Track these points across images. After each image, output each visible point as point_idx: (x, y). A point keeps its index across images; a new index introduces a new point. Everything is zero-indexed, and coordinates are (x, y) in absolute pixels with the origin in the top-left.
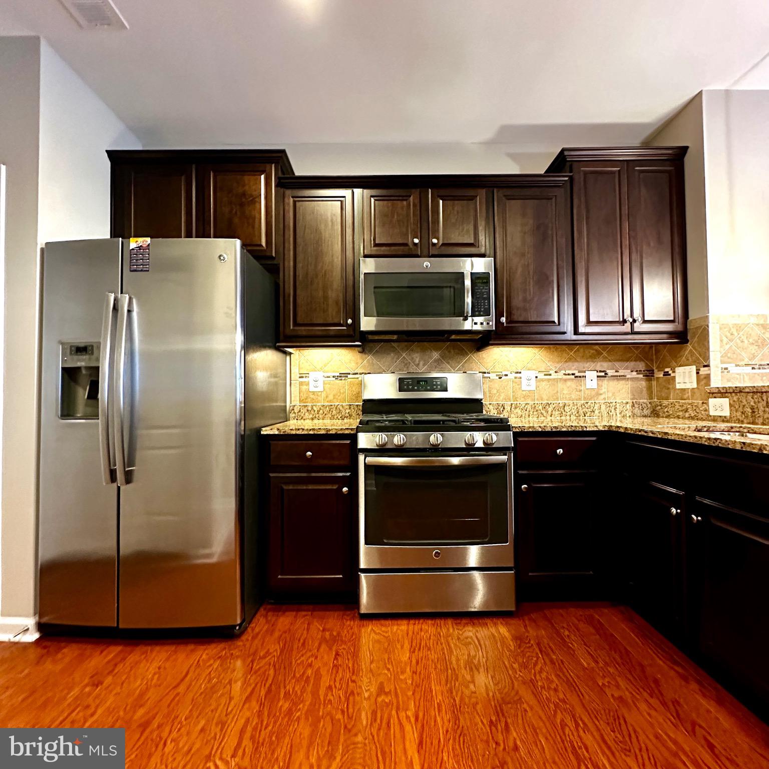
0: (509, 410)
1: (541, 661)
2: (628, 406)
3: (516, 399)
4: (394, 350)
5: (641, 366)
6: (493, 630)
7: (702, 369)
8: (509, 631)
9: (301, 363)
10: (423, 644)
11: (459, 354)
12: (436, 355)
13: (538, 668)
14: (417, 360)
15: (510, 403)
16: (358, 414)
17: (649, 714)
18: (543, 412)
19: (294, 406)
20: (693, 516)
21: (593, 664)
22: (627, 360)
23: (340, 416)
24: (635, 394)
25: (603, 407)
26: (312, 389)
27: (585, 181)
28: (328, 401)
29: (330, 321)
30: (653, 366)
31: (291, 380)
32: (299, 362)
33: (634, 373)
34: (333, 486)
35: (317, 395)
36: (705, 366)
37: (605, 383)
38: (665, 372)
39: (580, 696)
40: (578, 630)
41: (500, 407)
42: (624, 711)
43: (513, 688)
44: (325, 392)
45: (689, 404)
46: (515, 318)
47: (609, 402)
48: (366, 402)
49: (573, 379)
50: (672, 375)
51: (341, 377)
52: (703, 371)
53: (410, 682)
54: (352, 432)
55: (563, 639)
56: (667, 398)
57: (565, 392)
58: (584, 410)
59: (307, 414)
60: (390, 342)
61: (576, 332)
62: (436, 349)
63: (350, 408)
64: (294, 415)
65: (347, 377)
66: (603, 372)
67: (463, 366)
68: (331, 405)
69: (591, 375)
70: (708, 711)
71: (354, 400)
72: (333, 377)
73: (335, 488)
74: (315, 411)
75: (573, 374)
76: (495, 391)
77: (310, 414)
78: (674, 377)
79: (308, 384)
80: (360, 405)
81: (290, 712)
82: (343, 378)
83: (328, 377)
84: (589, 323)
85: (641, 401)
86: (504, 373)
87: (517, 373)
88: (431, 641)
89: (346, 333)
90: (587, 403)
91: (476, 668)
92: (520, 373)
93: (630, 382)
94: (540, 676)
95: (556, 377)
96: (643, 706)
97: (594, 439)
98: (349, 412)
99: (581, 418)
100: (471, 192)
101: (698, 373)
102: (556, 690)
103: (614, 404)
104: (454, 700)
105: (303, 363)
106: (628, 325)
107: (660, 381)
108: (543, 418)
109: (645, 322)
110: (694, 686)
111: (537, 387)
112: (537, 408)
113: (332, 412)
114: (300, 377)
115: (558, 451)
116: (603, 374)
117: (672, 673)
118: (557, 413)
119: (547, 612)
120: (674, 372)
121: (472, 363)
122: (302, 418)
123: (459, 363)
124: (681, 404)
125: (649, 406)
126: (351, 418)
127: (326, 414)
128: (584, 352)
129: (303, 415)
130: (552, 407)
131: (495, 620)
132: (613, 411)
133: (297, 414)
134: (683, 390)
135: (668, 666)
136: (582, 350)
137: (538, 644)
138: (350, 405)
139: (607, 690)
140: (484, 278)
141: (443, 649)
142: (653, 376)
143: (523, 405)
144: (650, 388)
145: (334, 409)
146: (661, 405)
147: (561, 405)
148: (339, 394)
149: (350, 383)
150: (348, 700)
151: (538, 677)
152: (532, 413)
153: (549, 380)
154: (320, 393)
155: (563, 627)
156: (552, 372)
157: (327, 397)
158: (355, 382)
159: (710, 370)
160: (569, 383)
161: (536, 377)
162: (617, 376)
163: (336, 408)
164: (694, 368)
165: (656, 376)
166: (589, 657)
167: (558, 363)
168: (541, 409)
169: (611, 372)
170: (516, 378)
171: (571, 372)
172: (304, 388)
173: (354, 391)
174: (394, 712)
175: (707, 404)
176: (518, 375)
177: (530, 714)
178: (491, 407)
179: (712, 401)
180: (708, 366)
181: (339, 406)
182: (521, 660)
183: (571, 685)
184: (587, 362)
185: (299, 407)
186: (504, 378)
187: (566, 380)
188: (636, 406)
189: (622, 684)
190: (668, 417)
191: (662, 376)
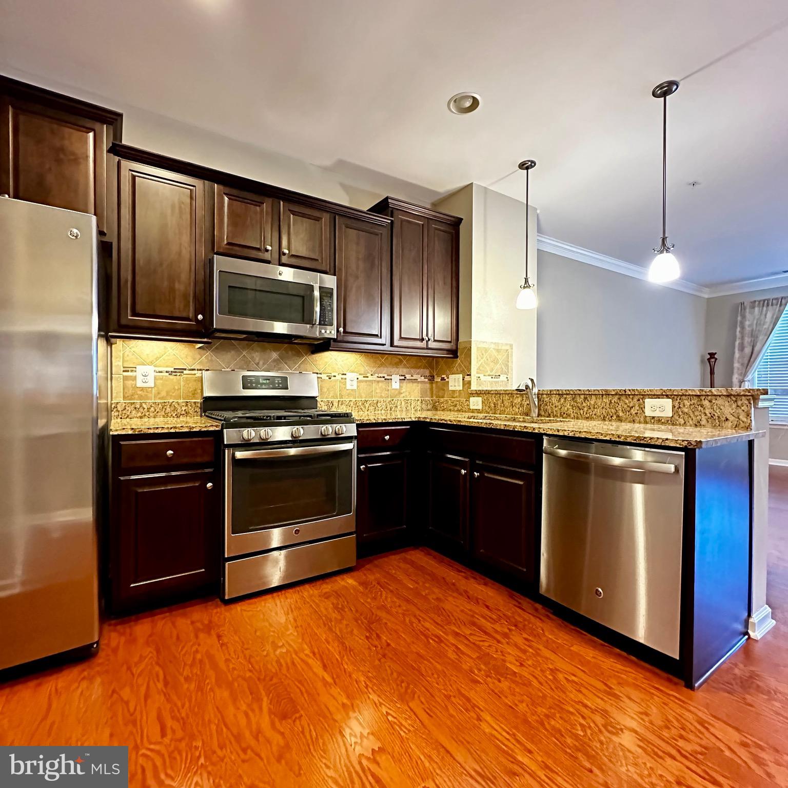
0: (337, 406)
1: (384, 592)
2: (419, 402)
3: (341, 396)
4: (234, 348)
5: (427, 373)
6: (343, 583)
7: (466, 377)
8: (355, 581)
9: (126, 355)
10: (293, 606)
11: (295, 355)
12: (275, 355)
13: (384, 597)
14: (257, 359)
15: (337, 400)
16: (196, 411)
17: (455, 602)
18: (362, 407)
19: (117, 403)
20: (475, 473)
21: (416, 585)
22: (419, 368)
23: (175, 413)
24: (423, 393)
25: (403, 403)
26: (139, 384)
27: (401, 227)
28: (159, 398)
29: (177, 314)
30: (434, 372)
31: (111, 374)
32: (123, 354)
33: (423, 378)
34: (195, 483)
35: (147, 392)
36: (468, 375)
37: (405, 384)
38: (442, 378)
39: (415, 605)
40: (400, 568)
41: (329, 404)
42: (441, 605)
43: (373, 614)
44: (155, 388)
45: (457, 401)
46: (349, 329)
47: (407, 399)
48: (207, 400)
49: (382, 381)
50: (447, 380)
51: (175, 372)
52: (467, 378)
53: (296, 634)
54: (217, 429)
55: (393, 576)
56: (443, 397)
57: (378, 391)
58: (391, 406)
59: (134, 412)
60: (230, 340)
61: (392, 345)
62: (275, 350)
63: (187, 405)
64: (116, 414)
65: (183, 372)
66: (403, 376)
67: (299, 367)
68: (165, 402)
69: (396, 378)
70: (482, 591)
71: (190, 397)
72: (167, 372)
73: (197, 485)
74: (144, 409)
75: (384, 377)
76: (326, 390)
77: (138, 412)
78: (448, 382)
79: (135, 378)
80: (198, 403)
81: (200, 689)
82: (178, 374)
83: (160, 372)
84: (401, 338)
85: (427, 399)
86: (333, 374)
87: (343, 374)
88: (298, 602)
89: (195, 328)
90: (393, 400)
91: (342, 610)
92: (346, 374)
93: (420, 385)
94: (387, 601)
95: (372, 379)
96: (450, 599)
97: (408, 427)
98: (185, 410)
99: (389, 412)
100: (316, 214)
101: (463, 379)
102: (400, 606)
103: (410, 401)
104: (336, 634)
105: (128, 355)
106: (425, 342)
107: (439, 384)
108: (362, 412)
109: (435, 341)
110: (472, 580)
111: (358, 387)
112: (358, 404)
113: (166, 409)
114: (124, 371)
115: (386, 437)
116: (403, 378)
117: (460, 577)
118: (372, 408)
119: (376, 562)
120: (448, 378)
121: (307, 364)
122: (127, 417)
123: (296, 364)
124: (452, 401)
125: (431, 402)
126: (188, 415)
127: (158, 412)
128: (391, 359)
129: (129, 413)
130: (368, 403)
131: (341, 576)
132: (409, 406)
133: (120, 412)
134: (454, 391)
135: (457, 574)
136: (390, 358)
137: (378, 583)
138: (187, 402)
139: (429, 597)
140: (329, 293)
141: (311, 605)
142: (434, 380)
143: (348, 402)
144: (431, 389)
145: (168, 406)
146: (439, 402)
147: (375, 402)
148: (173, 391)
149: (187, 380)
150: (250, 662)
151: (385, 602)
152: (353, 408)
153: (366, 381)
154: (150, 389)
155: (390, 569)
156: (369, 375)
157: (159, 393)
158: (193, 379)
159: (471, 378)
160: (380, 384)
161: (358, 379)
162: (412, 380)
163: (170, 406)
164: (461, 376)
165: (436, 380)
166: (412, 582)
167: (373, 367)
168: (361, 405)
169: (408, 377)
170: (342, 379)
171: (382, 375)
172: (129, 383)
173: (190, 388)
174: (294, 656)
175: (469, 401)
176: (344, 376)
177: (389, 624)
178: (322, 404)
179: (472, 399)
180: (470, 375)
181: (174, 403)
182: (370, 596)
183: (408, 601)
184: (393, 367)
185: (124, 405)
186: (333, 378)
187: (378, 382)
188: (423, 402)
189: (436, 590)
190: (443, 410)
191: (440, 380)
